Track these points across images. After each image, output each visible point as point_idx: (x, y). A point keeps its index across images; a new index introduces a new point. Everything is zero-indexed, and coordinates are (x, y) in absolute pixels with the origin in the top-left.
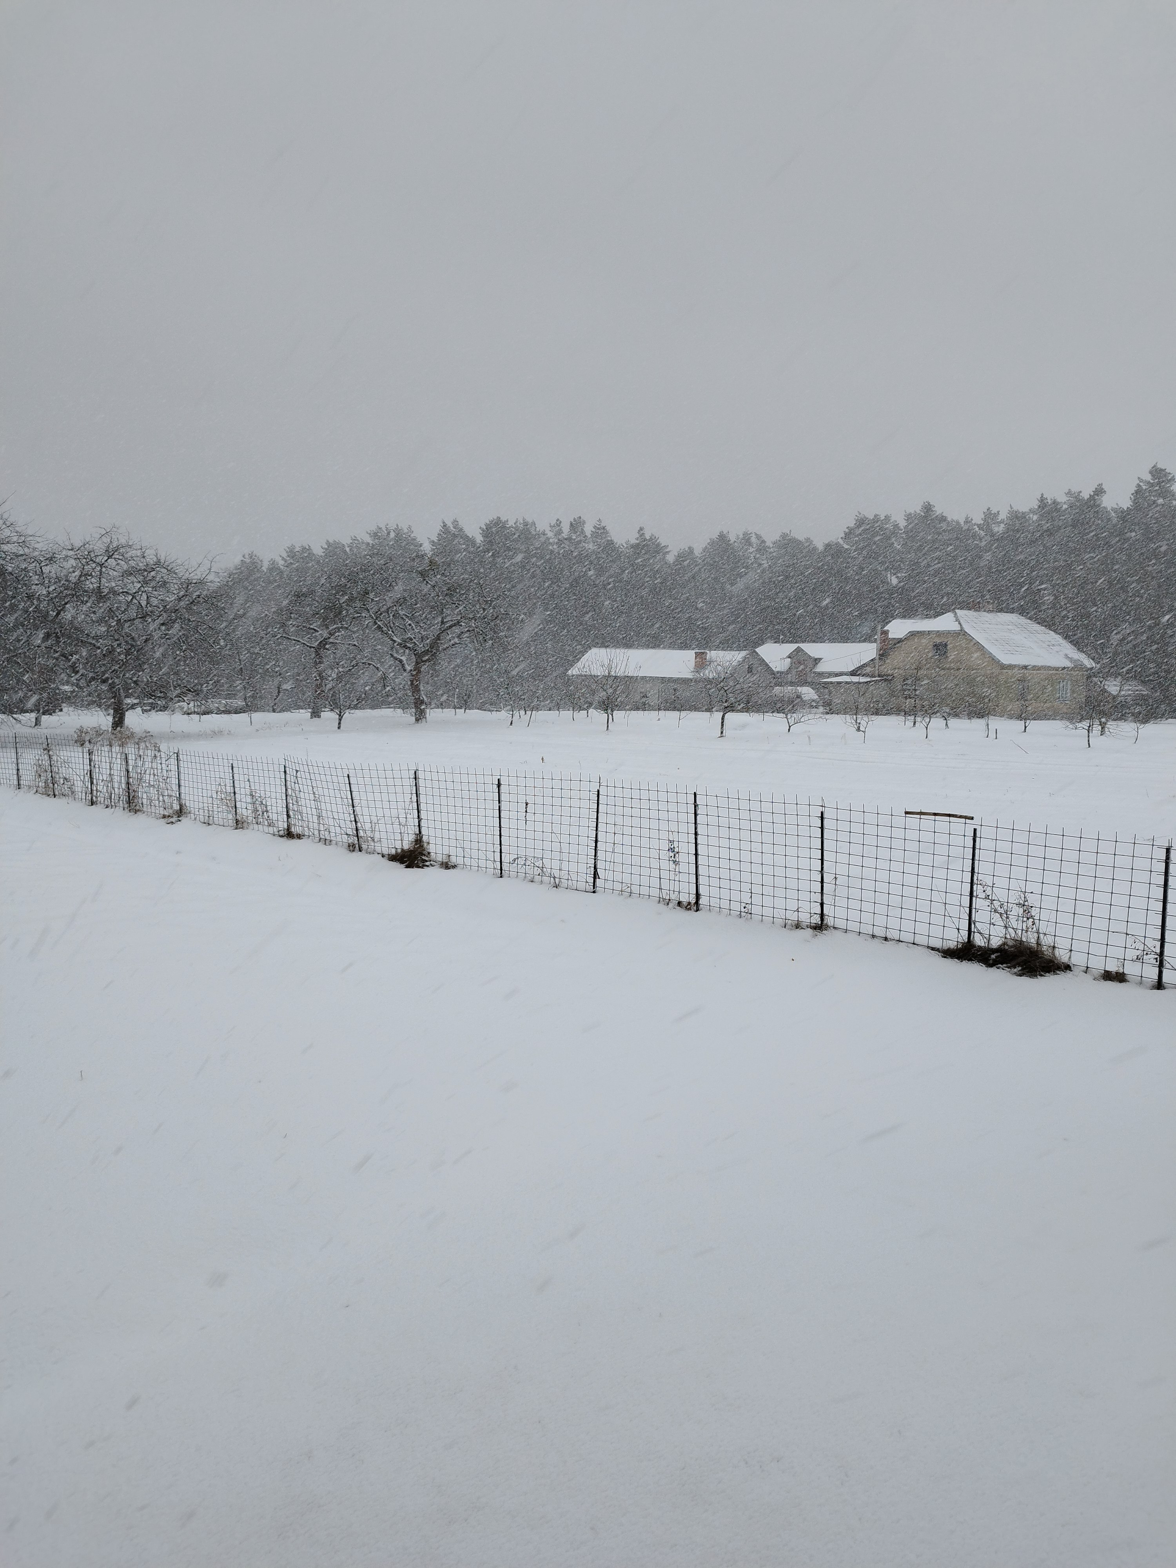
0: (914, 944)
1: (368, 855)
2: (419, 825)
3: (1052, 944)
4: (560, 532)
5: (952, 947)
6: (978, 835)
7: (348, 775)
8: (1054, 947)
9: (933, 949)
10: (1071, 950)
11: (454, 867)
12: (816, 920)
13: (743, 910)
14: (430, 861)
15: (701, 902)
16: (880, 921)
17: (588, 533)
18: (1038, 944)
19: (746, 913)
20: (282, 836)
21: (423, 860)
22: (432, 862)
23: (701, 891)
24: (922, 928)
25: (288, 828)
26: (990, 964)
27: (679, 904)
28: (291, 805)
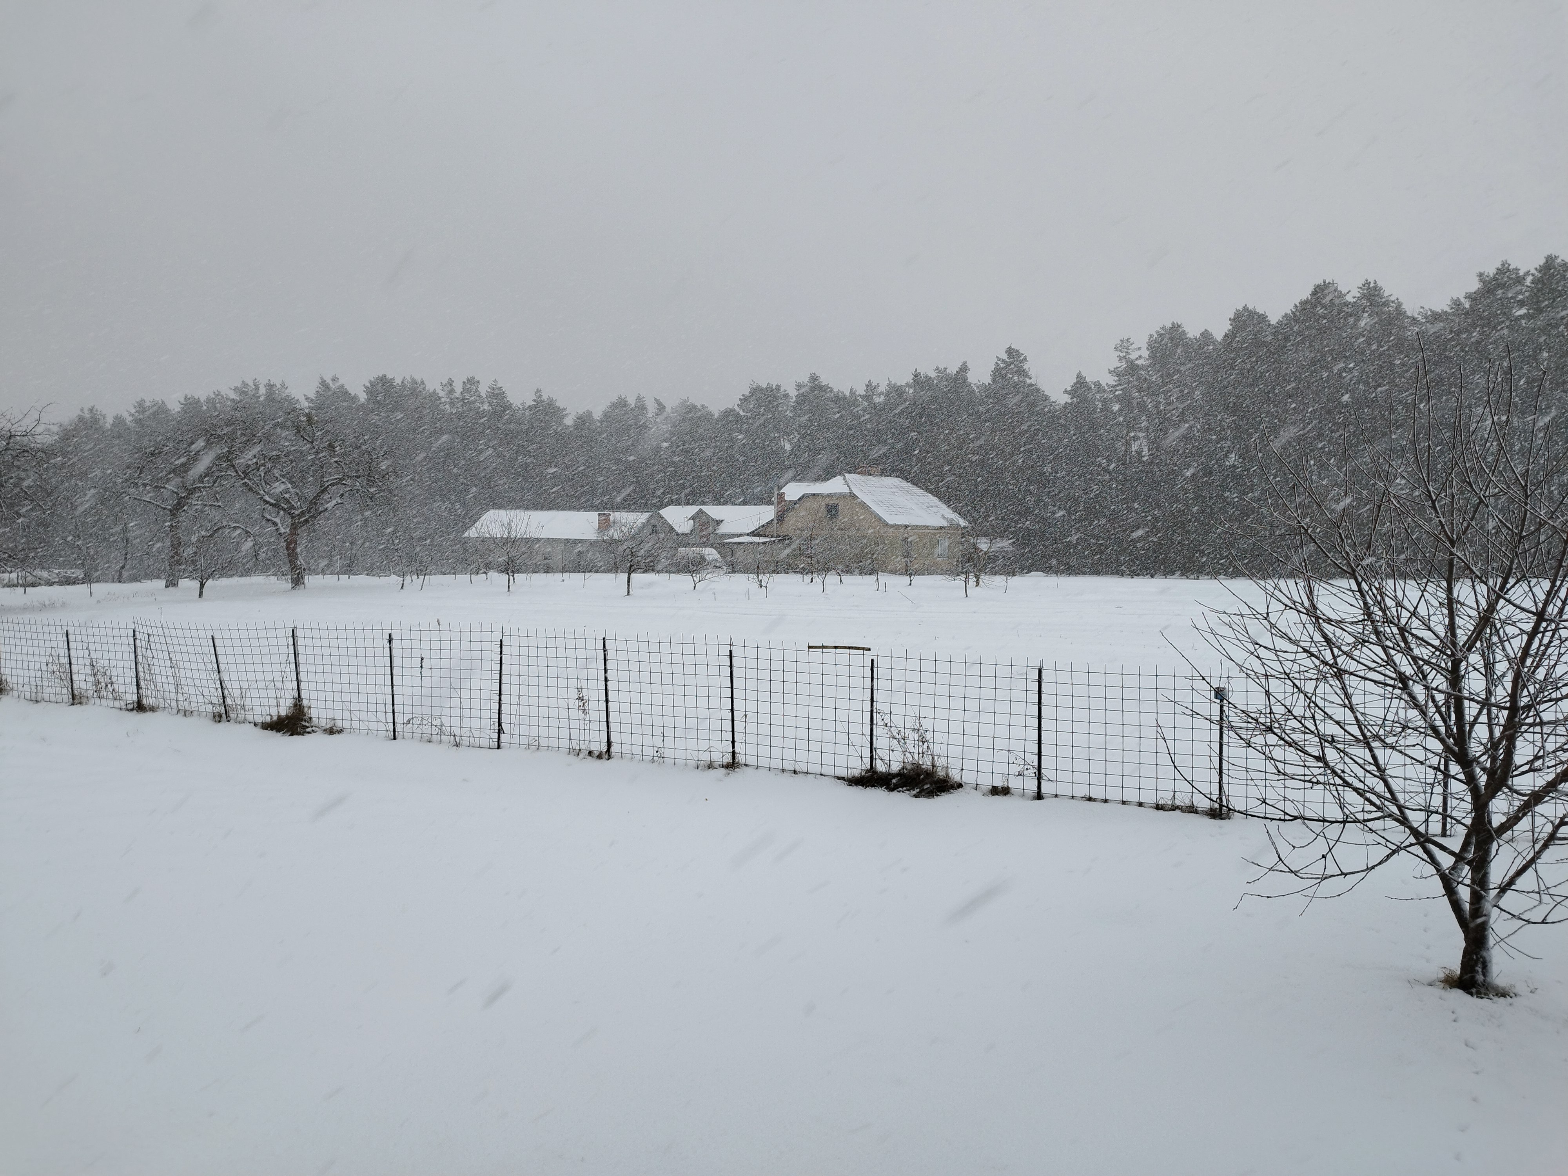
0: (821, 775)
1: (238, 726)
2: (298, 689)
3: (946, 765)
4: (452, 391)
5: (856, 775)
6: (875, 665)
7: (213, 637)
8: (947, 767)
9: (839, 778)
10: (962, 770)
11: (340, 731)
12: (728, 758)
13: (655, 754)
14: (312, 727)
15: (612, 749)
16: (789, 754)
17: (483, 394)
18: (933, 766)
19: (658, 758)
20: (132, 710)
21: (303, 726)
22: (314, 728)
23: (612, 739)
24: (828, 759)
25: (138, 701)
26: (891, 789)
27: (590, 753)
28: (142, 674)
